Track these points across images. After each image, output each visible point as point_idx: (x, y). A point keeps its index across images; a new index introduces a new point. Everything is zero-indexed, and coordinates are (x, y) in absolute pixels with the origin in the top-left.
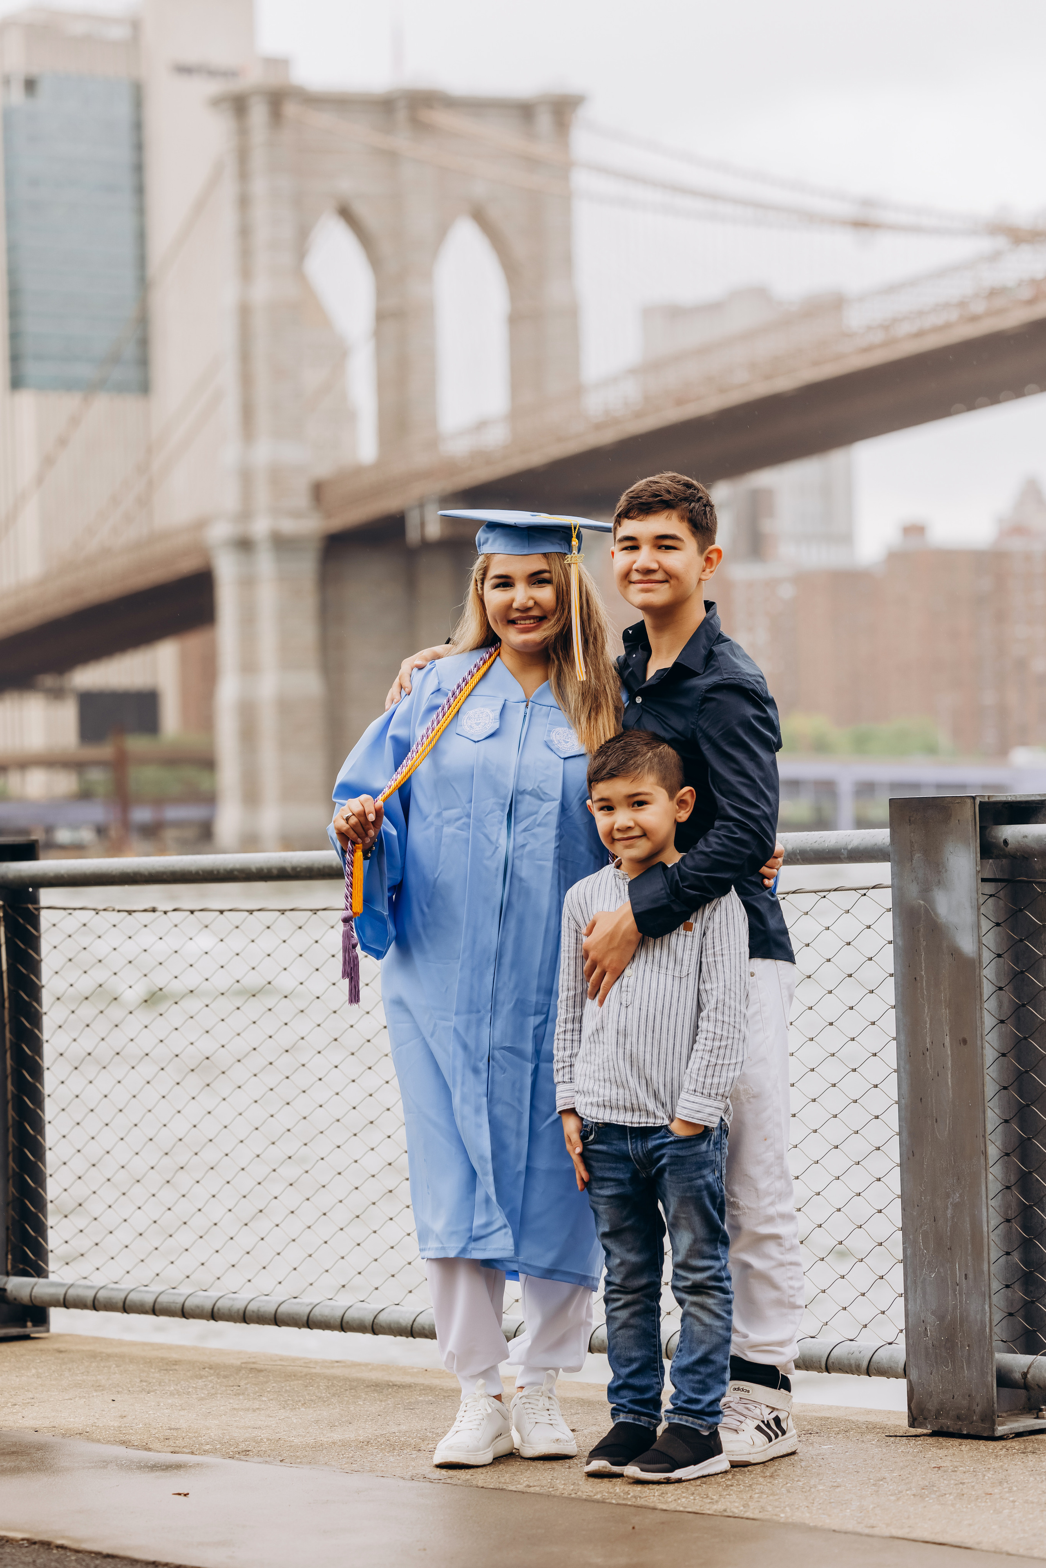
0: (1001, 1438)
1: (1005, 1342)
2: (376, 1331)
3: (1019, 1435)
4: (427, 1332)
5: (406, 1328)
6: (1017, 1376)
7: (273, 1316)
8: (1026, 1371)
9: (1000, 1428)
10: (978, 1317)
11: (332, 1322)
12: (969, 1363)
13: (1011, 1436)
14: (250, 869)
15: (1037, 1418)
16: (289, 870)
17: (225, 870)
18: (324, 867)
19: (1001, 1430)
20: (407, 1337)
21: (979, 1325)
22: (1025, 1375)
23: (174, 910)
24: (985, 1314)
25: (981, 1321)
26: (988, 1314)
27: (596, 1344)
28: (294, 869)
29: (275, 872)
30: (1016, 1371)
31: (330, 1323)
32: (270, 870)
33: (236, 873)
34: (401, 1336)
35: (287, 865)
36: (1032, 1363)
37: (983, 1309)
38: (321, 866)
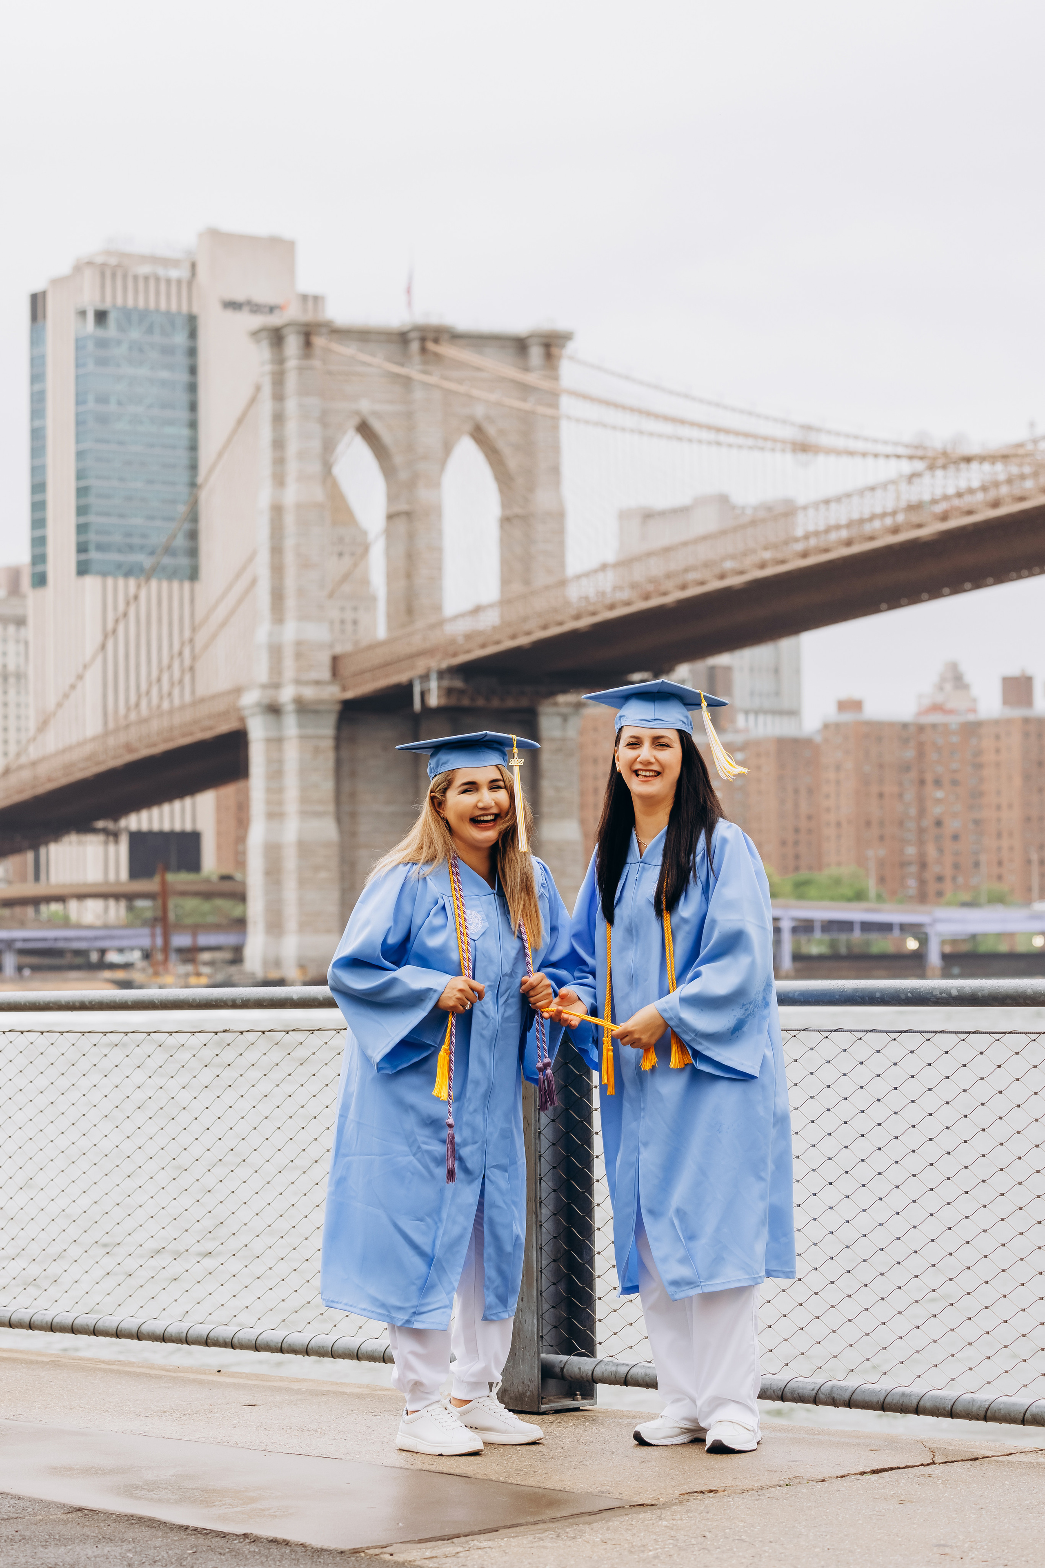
0: (544, 1413)
1: (552, 1346)
2: (140, 1337)
3: (557, 1412)
4: (174, 1338)
5: (160, 1336)
6: (557, 1370)
7: (70, 1327)
8: (563, 1366)
9: (542, 1406)
10: (530, 1328)
11: (110, 1331)
12: (523, 1360)
13: (552, 1412)
14: (61, 1002)
15: (574, 1400)
16: (87, 1003)
17: (44, 1002)
18: (111, 1002)
19: (544, 1407)
20: (161, 1342)
21: (530, 1333)
22: (562, 1369)
23: (10, 1031)
24: (534, 1326)
25: (531, 1331)
26: (536, 1326)
27: (286, 1347)
28: (90, 1002)
29: (77, 1004)
30: (556, 1367)
31: (109, 1332)
32: (74, 1003)
33: (51, 1005)
34: (157, 1341)
35: (86, 1000)
36: (567, 1361)
37: (533, 1322)
38: (108, 1001)
